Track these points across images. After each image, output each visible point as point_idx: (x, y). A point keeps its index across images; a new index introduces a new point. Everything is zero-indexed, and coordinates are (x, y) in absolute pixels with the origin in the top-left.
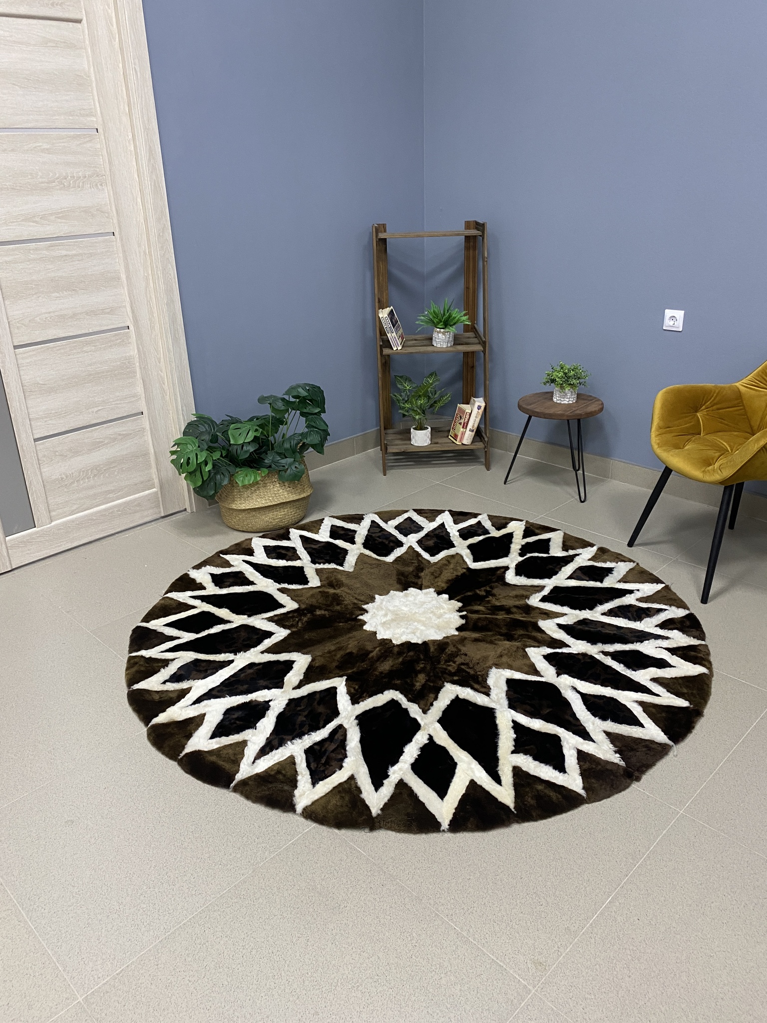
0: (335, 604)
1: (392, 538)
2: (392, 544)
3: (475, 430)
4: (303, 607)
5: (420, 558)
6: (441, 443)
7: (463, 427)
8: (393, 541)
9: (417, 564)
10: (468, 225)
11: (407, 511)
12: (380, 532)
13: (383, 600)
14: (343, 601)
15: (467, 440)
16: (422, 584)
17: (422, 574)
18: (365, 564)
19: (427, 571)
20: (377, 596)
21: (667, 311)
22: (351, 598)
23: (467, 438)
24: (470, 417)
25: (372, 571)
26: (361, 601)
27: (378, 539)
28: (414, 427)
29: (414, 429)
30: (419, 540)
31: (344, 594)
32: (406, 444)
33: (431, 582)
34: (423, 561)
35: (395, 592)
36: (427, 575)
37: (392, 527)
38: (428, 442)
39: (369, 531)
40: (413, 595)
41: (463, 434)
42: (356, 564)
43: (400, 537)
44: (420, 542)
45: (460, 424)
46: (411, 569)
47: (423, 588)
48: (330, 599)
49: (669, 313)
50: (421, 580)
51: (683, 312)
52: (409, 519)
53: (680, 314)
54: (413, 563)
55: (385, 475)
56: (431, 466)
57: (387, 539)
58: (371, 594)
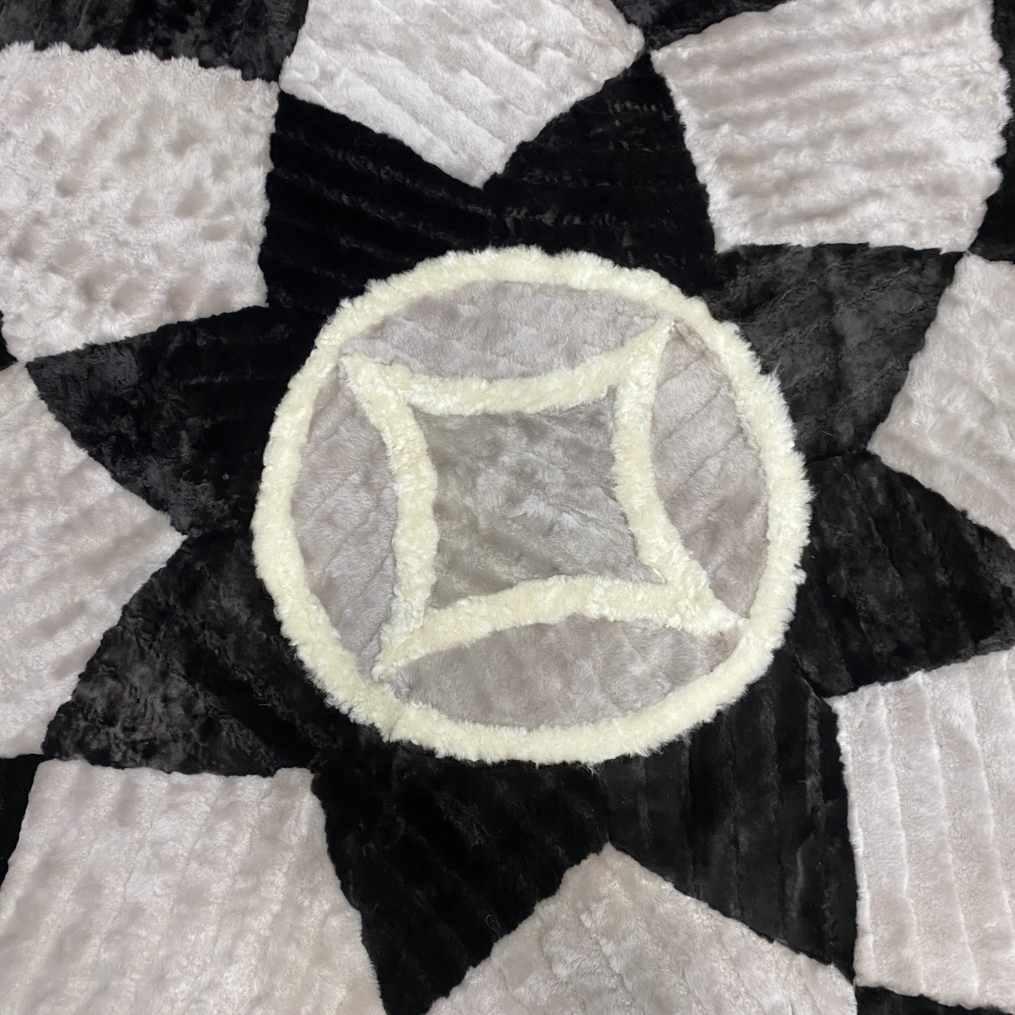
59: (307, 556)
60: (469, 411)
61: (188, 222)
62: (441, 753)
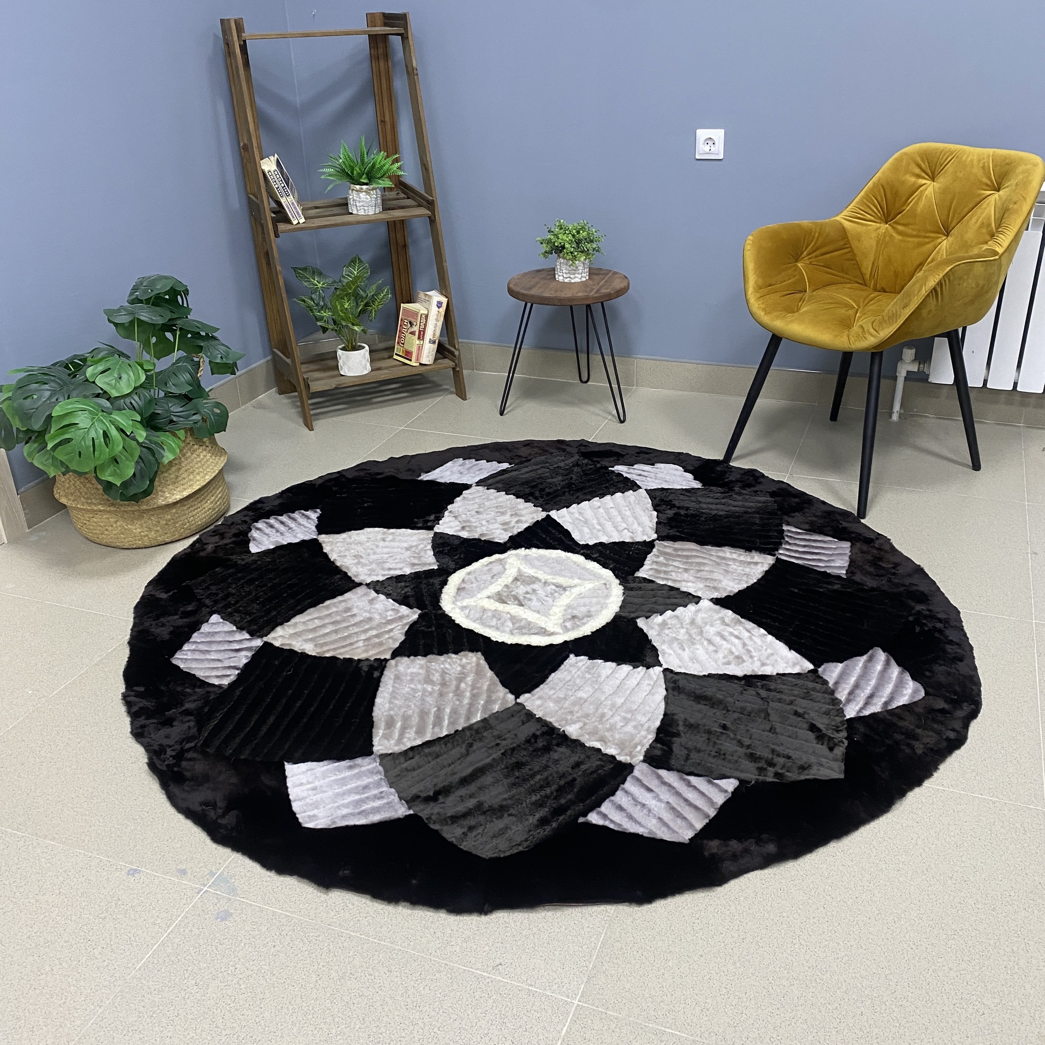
3: (437, 341)
6: (387, 368)
7: (419, 338)
10: (371, 19)
15: (428, 357)
21: (699, 132)
23: (427, 354)
24: (426, 322)
28: (340, 347)
29: (344, 349)
32: (333, 377)
38: (369, 368)
41: (420, 348)
45: (413, 333)
49: (702, 134)
51: (723, 131)
53: (718, 135)
55: (311, 429)
56: (375, 406)
59: (463, 580)
60: (533, 574)
61: (501, 526)
62: (457, 622)
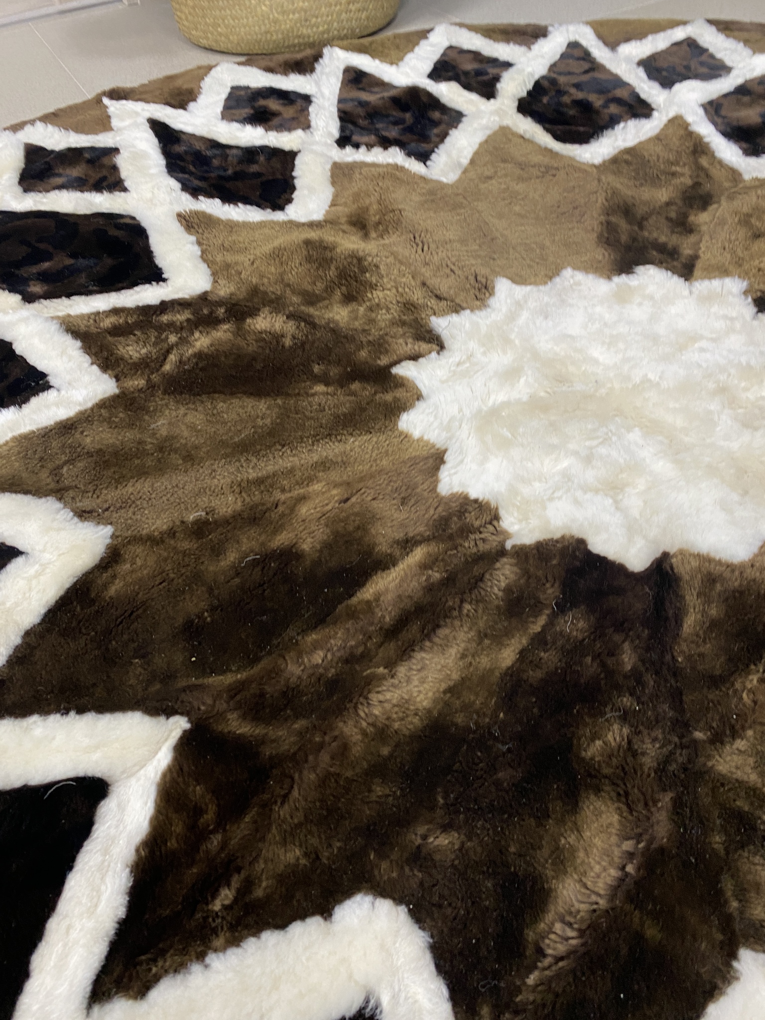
0: (338, 295)
1: (620, 93)
2: (613, 109)
4: (225, 290)
5: (704, 161)
8: (619, 101)
9: (689, 182)
11: (684, 23)
12: (586, 72)
13: (519, 305)
14: (373, 287)
16: (695, 257)
17: (702, 218)
18: (504, 161)
19: (722, 209)
20: (503, 286)
22: (407, 280)
25: (520, 187)
26: (439, 298)
27: (573, 91)
30: (711, 103)
31: (385, 262)
33: (733, 252)
34: (715, 172)
35: (580, 276)
36: (722, 222)
37: (628, 59)
39: (553, 67)
40: (651, 298)
42: (472, 162)
43: (649, 90)
44: (713, 109)
46: (662, 195)
47: (697, 272)
48: (332, 273)
50: (692, 239)
52: (691, 44)
54: (674, 174)
57: (601, 92)
58: (483, 271)
